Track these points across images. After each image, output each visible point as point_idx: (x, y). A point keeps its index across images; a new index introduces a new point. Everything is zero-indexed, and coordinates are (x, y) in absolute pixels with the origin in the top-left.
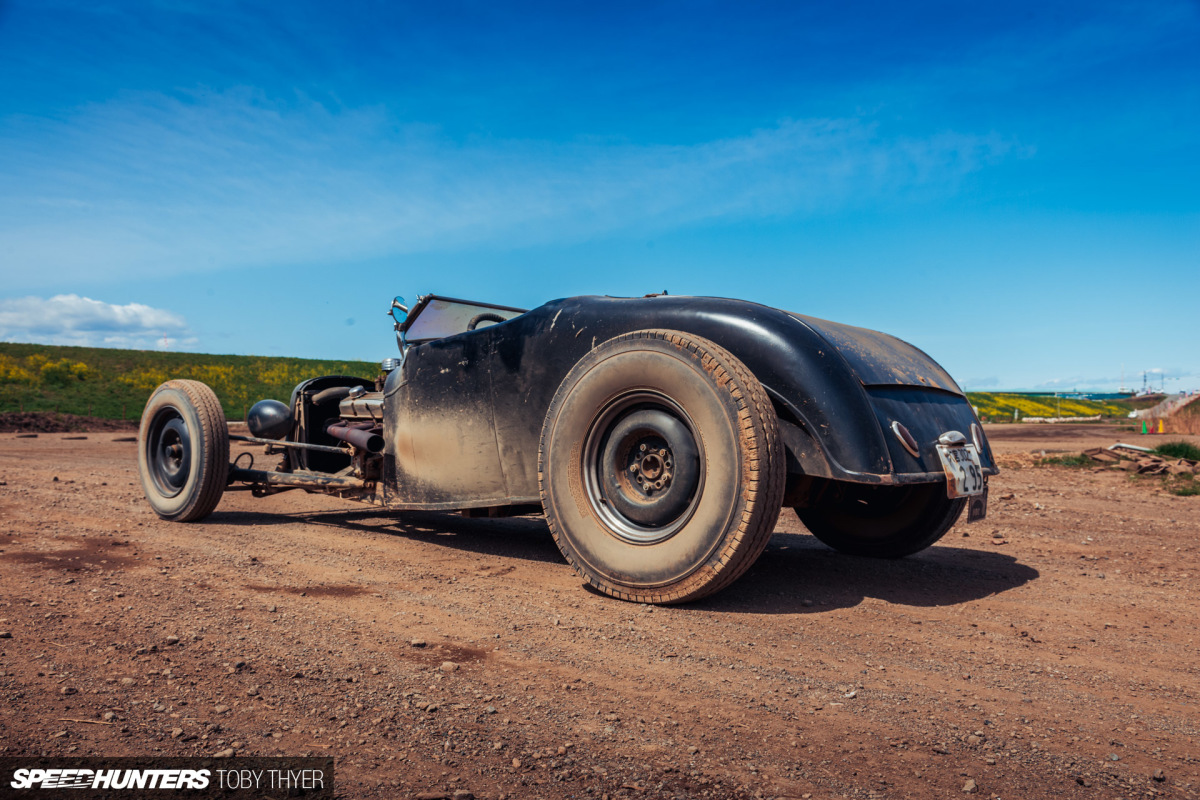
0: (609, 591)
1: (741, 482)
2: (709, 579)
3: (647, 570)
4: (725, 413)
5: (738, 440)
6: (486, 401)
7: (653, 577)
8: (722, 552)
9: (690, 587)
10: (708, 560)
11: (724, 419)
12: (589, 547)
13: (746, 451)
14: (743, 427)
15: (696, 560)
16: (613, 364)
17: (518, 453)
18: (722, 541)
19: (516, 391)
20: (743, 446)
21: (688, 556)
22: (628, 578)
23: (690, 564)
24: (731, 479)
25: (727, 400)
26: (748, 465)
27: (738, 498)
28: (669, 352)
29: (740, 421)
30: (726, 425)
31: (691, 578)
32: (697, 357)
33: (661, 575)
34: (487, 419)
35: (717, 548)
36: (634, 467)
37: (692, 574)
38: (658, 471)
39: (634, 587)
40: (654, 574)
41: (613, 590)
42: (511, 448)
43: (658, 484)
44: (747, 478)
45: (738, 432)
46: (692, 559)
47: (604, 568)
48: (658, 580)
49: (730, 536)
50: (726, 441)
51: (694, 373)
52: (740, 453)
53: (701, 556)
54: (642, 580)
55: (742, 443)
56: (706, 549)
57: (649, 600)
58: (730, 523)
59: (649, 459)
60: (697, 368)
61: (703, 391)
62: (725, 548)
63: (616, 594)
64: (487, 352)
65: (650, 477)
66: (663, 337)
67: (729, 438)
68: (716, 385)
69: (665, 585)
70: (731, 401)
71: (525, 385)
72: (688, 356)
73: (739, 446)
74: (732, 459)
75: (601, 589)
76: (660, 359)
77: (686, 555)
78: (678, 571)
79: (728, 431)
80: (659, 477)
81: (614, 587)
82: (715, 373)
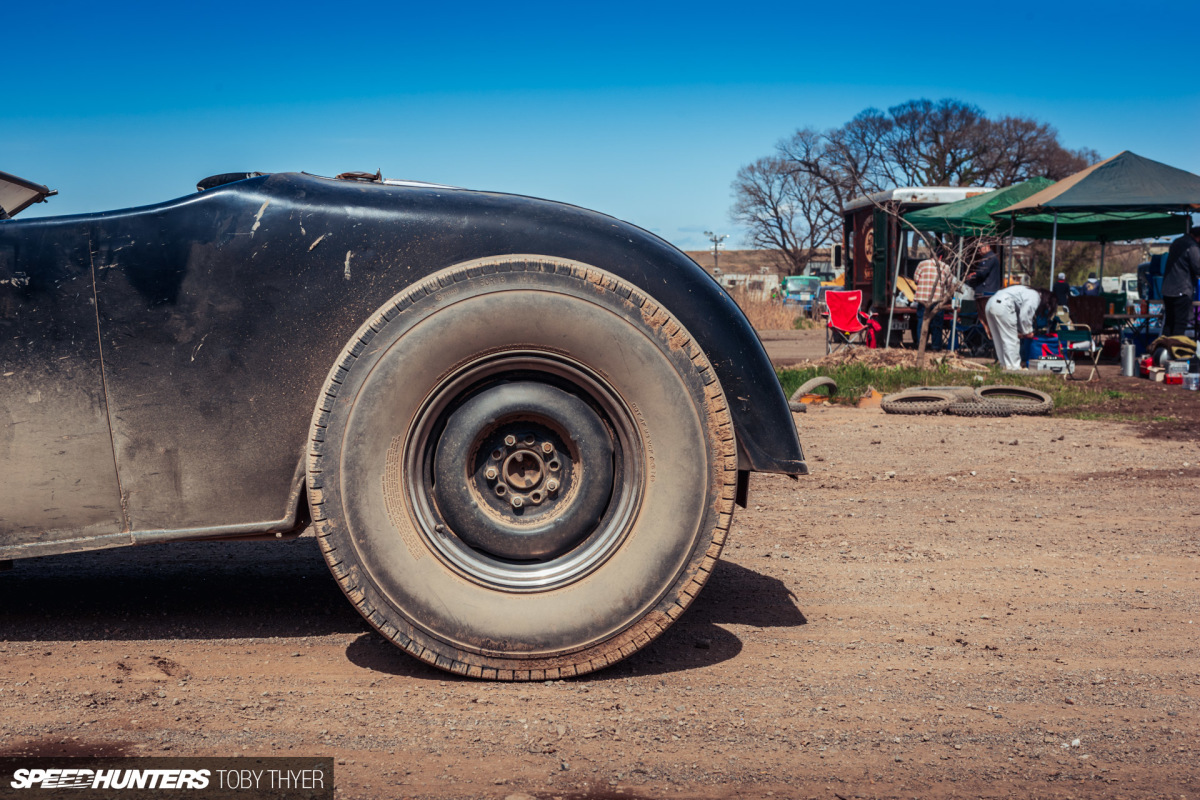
0: (475, 671)
1: (711, 487)
2: (659, 630)
3: (555, 629)
4: (685, 390)
5: (705, 429)
6: (83, 356)
7: (565, 638)
8: (681, 589)
9: (628, 646)
10: (659, 603)
11: (684, 398)
12: (435, 604)
13: (717, 443)
14: (712, 409)
15: (640, 604)
16: (477, 311)
17: (167, 451)
18: (682, 574)
19: (171, 340)
20: (714, 436)
21: (627, 601)
22: (519, 645)
23: (631, 611)
24: (698, 483)
25: (687, 370)
26: (722, 463)
27: (708, 511)
28: (585, 296)
29: (708, 400)
30: (688, 407)
31: (630, 633)
32: (632, 305)
33: (579, 634)
34: (88, 392)
35: (674, 584)
36: (491, 471)
37: (631, 626)
38: (538, 476)
39: (530, 658)
40: (568, 634)
41: (483, 668)
42: (150, 443)
43: (537, 496)
44: (720, 482)
45: (705, 416)
46: (634, 604)
47: (469, 633)
48: (573, 643)
49: (694, 566)
50: (689, 430)
51: (632, 329)
52: (709, 447)
53: (649, 598)
54: (546, 645)
55: (712, 433)
56: (658, 587)
57: (555, 673)
58: (695, 548)
59: (520, 459)
60: (635, 323)
61: (650, 358)
62: (687, 583)
63: (488, 674)
64: (86, 265)
65: (522, 485)
66: (566, 270)
67: (693, 426)
68: (667, 348)
69: (586, 648)
70: (693, 372)
71: (192, 330)
72: (619, 304)
73: (707, 436)
74: (699, 456)
75: (458, 669)
76: (568, 305)
77: (625, 599)
78: (609, 624)
79: (691, 416)
80: (538, 485)
81: (485, 662)
82: (665, 330)
